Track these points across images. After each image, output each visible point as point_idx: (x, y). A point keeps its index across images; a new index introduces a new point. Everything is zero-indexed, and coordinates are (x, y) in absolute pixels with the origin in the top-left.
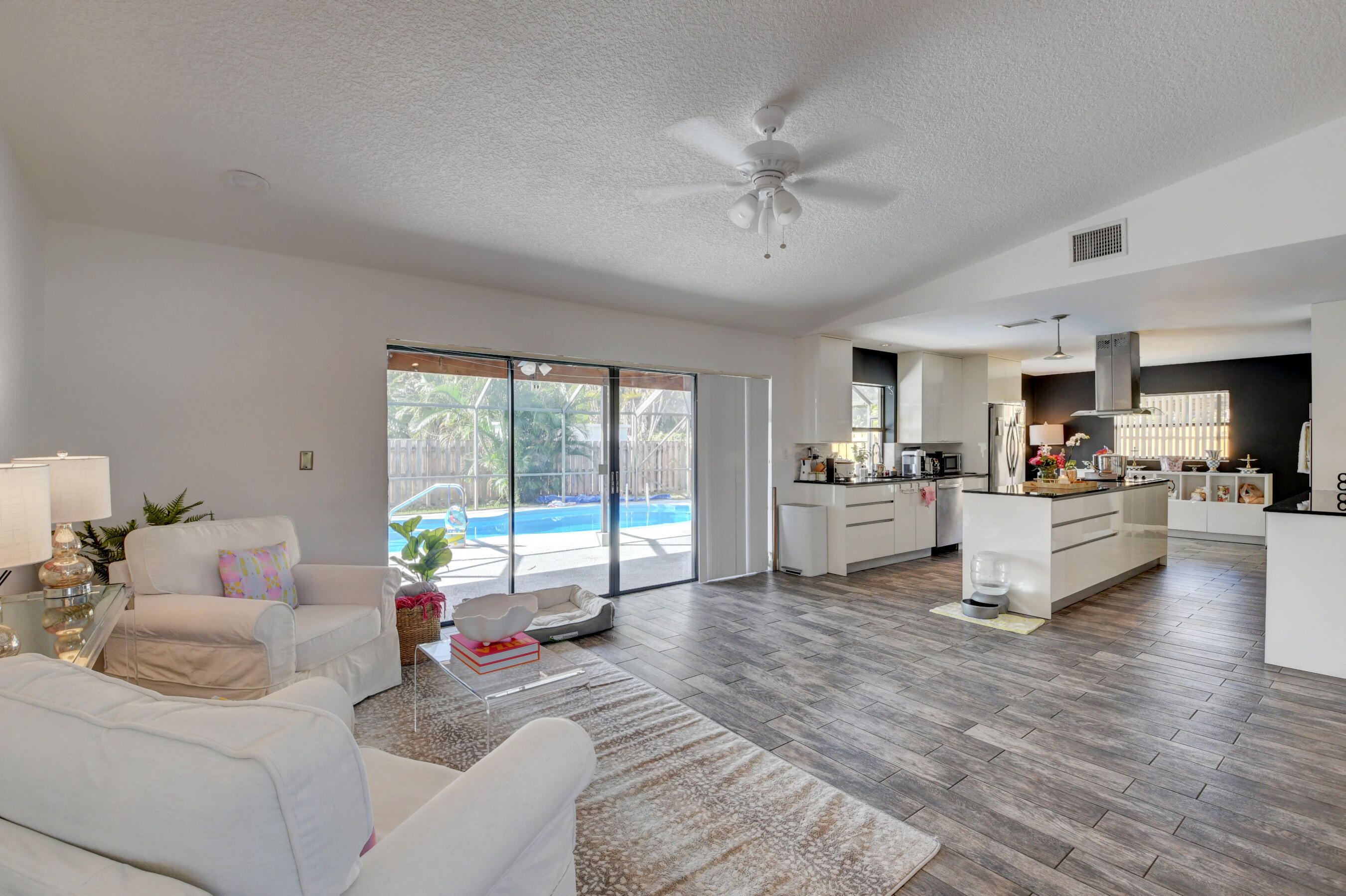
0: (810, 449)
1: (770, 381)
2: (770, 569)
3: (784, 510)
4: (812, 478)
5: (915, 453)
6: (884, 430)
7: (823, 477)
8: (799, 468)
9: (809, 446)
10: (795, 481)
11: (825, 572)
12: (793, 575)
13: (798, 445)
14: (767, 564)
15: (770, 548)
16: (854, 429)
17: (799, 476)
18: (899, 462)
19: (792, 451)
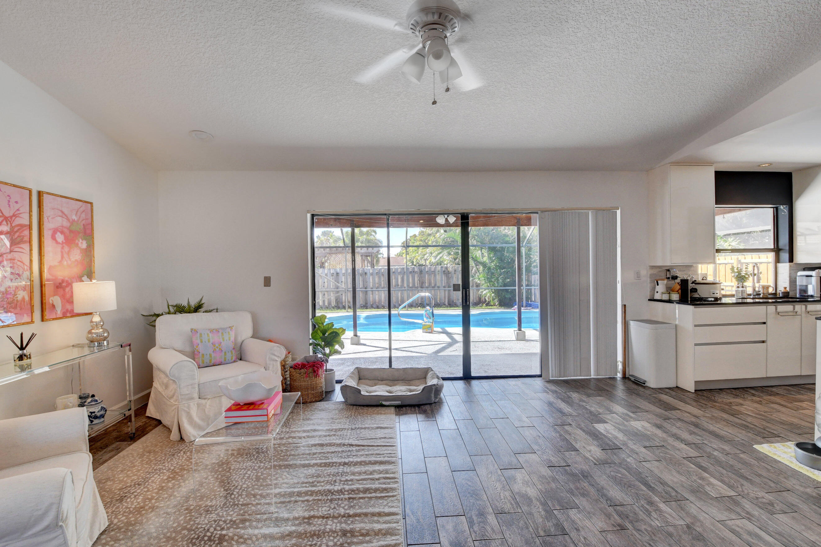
0: (669, 270)
1: (619, 212)
2: (619, 375)
3: (633, 325)
4: (666, 297)
5: (813, 273)
6: (777, 250)
7: (675, 297)
8: (654, 288)
9: (667, 268)
10: (649, 300)
11: (673, 385)
12: (639, 383)
13: (653, 267)
14: (616, 372)
15: (620, 358)
16: (718, 251)
17: (654, 295)
18: (793, 282)
19: (645, 273)
